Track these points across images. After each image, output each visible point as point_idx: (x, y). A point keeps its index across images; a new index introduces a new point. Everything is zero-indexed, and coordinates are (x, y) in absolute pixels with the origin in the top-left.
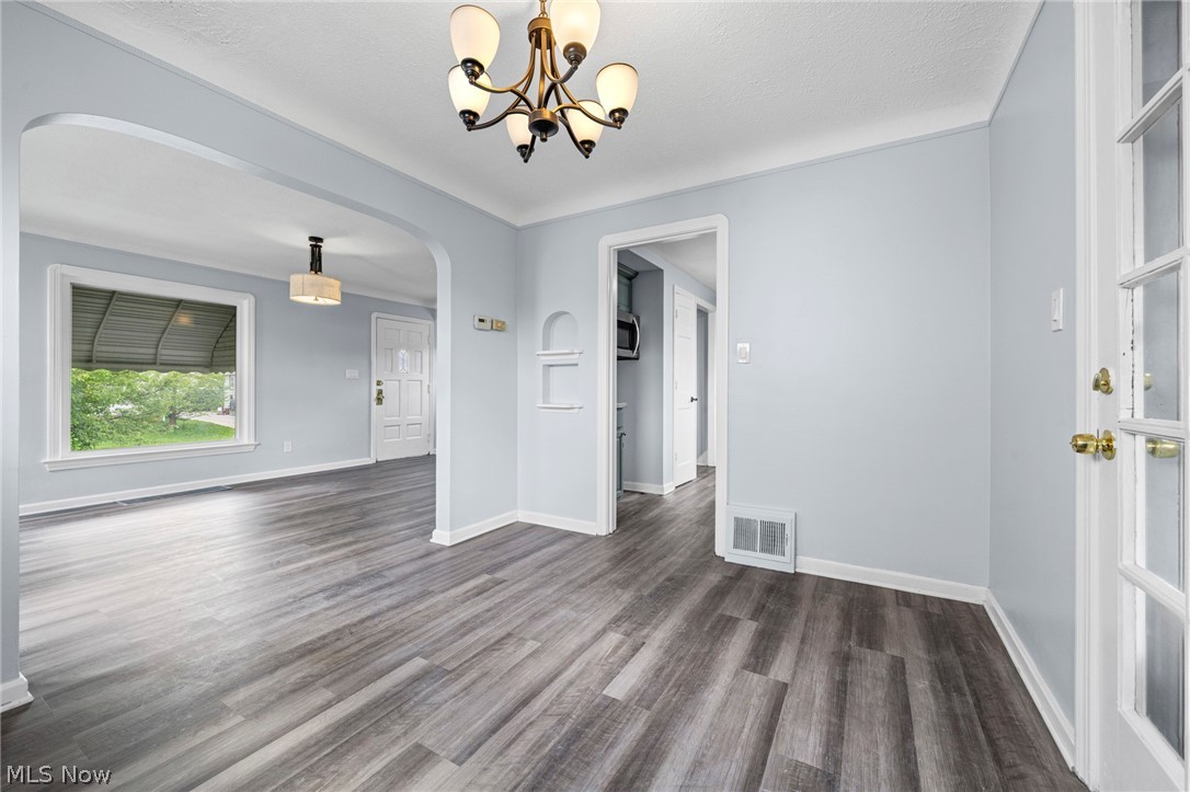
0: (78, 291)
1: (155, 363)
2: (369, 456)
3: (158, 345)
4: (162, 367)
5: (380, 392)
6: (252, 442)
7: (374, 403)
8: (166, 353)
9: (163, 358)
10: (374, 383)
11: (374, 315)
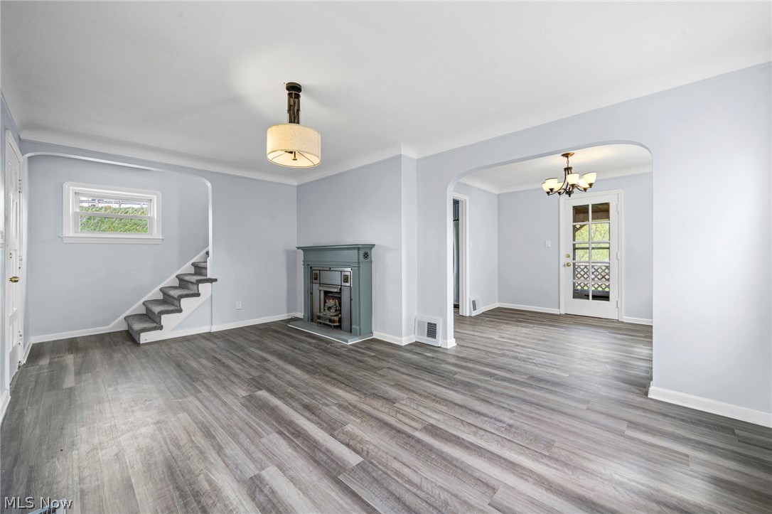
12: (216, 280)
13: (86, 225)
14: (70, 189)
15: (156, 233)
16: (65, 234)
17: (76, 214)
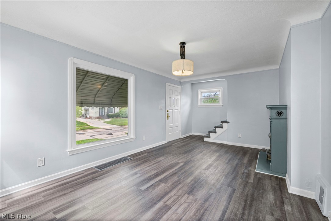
0: (78, 70)
1: (94, 104)
2: (165, 140)
3: (95, 96)
4: (96, 105)
5: (168, 114)
6: (134, 137)
7: (166, 119)
8: (98, 99)
9: (97, 101)
10: (166, 111)
11: (167, 84)
12: (229, 122)
13: (204, 102)
14: (199, 91)
15: (221, 103)
16: (198, 105)
17: (201, 99)
